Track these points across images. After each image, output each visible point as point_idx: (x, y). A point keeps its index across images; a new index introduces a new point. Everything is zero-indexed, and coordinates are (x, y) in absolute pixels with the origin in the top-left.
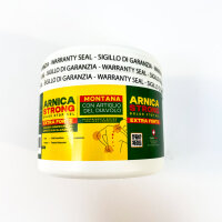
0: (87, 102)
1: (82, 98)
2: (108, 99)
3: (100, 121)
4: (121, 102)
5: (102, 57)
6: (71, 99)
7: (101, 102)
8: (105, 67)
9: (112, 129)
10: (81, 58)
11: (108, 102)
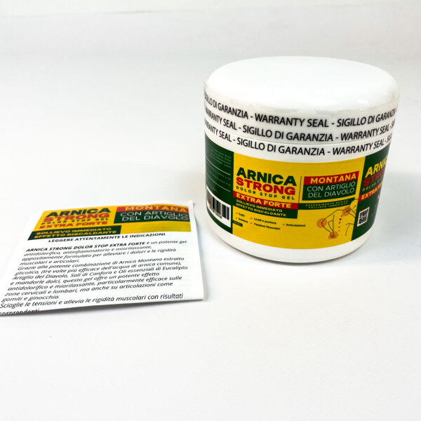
0: (314, 184)
1: (307, 179)
2: (342, 179)
3: (328, 206)
4: (356, 180)
5: (342, 123)
6: (291, 180)
7: (333, 183)
8: (344, 137)
9: (341, 213)
10: (312, 123)
11: (342, 182)
